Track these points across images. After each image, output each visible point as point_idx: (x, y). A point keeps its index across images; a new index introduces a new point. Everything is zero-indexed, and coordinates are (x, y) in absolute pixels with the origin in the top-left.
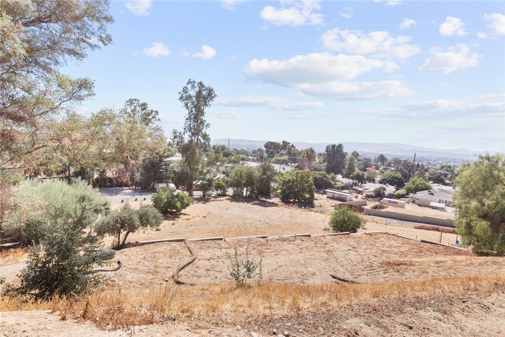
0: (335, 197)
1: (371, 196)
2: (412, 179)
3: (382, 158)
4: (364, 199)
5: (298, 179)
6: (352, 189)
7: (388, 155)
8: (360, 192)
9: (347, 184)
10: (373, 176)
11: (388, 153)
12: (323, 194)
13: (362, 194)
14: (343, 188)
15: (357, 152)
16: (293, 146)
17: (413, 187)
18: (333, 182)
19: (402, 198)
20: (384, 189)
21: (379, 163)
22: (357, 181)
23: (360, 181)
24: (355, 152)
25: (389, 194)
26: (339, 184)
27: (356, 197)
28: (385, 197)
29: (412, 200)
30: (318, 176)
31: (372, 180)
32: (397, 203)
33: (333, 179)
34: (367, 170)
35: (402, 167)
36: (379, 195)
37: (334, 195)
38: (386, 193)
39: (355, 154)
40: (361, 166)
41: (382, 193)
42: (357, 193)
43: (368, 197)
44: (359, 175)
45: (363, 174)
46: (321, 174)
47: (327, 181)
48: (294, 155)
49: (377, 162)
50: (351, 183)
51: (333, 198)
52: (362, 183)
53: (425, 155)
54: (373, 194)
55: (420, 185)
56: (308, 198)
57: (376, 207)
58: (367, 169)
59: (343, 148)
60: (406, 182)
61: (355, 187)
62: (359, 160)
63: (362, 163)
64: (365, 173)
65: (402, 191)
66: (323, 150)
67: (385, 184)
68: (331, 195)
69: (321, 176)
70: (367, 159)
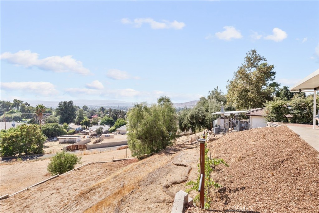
0: (66, 141)
1: (94, 135)
2: (118, 120)
3: (103, 109)
4: (90, 137)
5: (24, 133)
6: (82, 132)
7: (106, 107)
8: (87, 134)
9: (78, 129)
10: (97, 121)
11: (107, 105)
12: (56, 141)
13: (89, 135)
14: (74, 133)
15: (87, 106)
16: (26, 104)
17: (119, 124)
18: (65, 130)
19: (113, 132)
20: (102, 128)
21: (101, 112)
22: (85, 126)
23: (88, 126)
24: (85, 106)
25: (106, 131)
26: (71, 131)
27: (84, 137)
28: (103, 134)
29: (118, 132)
30: (50, 127)
31: (95, 123)
32: (109, 136)
33: (66, 127)
34: (92, 118)
35: (113, 114)
36: (99, 133)
37: (65, 140)
38: (104, 131)
39: (85, 107)
40: (89, 115)
41: (101, 131)
42: (85, 134)
43: (92, 135)
44: (86, 122)
45: (89, 121)
46: (54, 125)
47: (59, 130)
48: (29, 111)
49: (100, 111)
50: (81, 128)
51: (64, 142)
52: (89, 127)
53: (125, 106)
54: (96, 133)
55: (122, 123)
56: (37, 148)
57: (96, 142)
58: (92, 116)
59: (73, 104)
60: (115, 122)
61: (83, 130)
62: (88, 111)
63: (89, 113)
64: (90, 120)
65: (113, 128)
66: (56, 106)
67: (103, 125)
68: (62, 141)
69: (54, 127)
70: (93, 110)
